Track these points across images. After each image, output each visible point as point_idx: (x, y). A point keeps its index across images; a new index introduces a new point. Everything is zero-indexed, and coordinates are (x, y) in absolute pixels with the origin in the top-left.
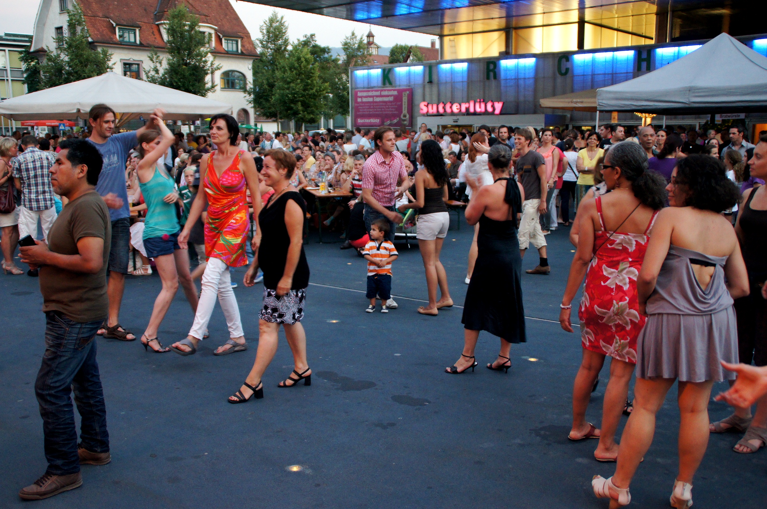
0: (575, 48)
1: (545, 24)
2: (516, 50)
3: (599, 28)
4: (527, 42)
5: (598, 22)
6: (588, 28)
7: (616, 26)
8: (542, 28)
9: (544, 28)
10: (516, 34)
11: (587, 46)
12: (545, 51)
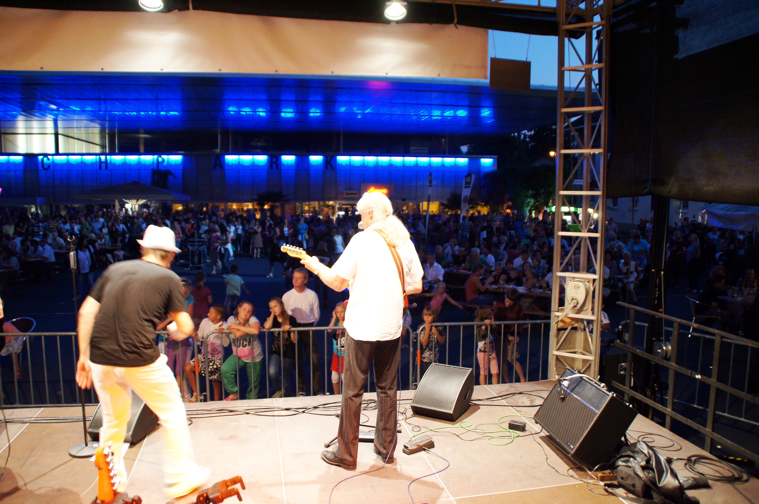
0: (53, 151)
1: (28, 132)
2: (5, 149)
3: (66, 138)
4: (14, 144)
5: (67, 134)
6: (60, 137)
7: (76, 137)
8: (25, 135)
9: (28, 135)
10: (5, 138)
11: (61, 151)
12: (29, 152)
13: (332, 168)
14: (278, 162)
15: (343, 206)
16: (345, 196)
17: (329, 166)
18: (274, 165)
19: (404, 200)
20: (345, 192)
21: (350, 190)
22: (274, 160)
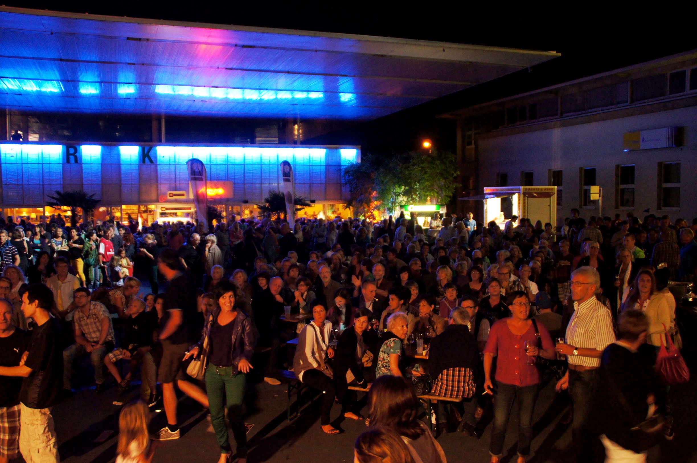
13: (151, 162)
14: (77, 154)
15: (167, 211)
16: (169, 198)
17: (147, 159)
18: (72, 158)
19: (246, 202)
20: (169, 192)
21: (176, 190)
22: (72, 151)
